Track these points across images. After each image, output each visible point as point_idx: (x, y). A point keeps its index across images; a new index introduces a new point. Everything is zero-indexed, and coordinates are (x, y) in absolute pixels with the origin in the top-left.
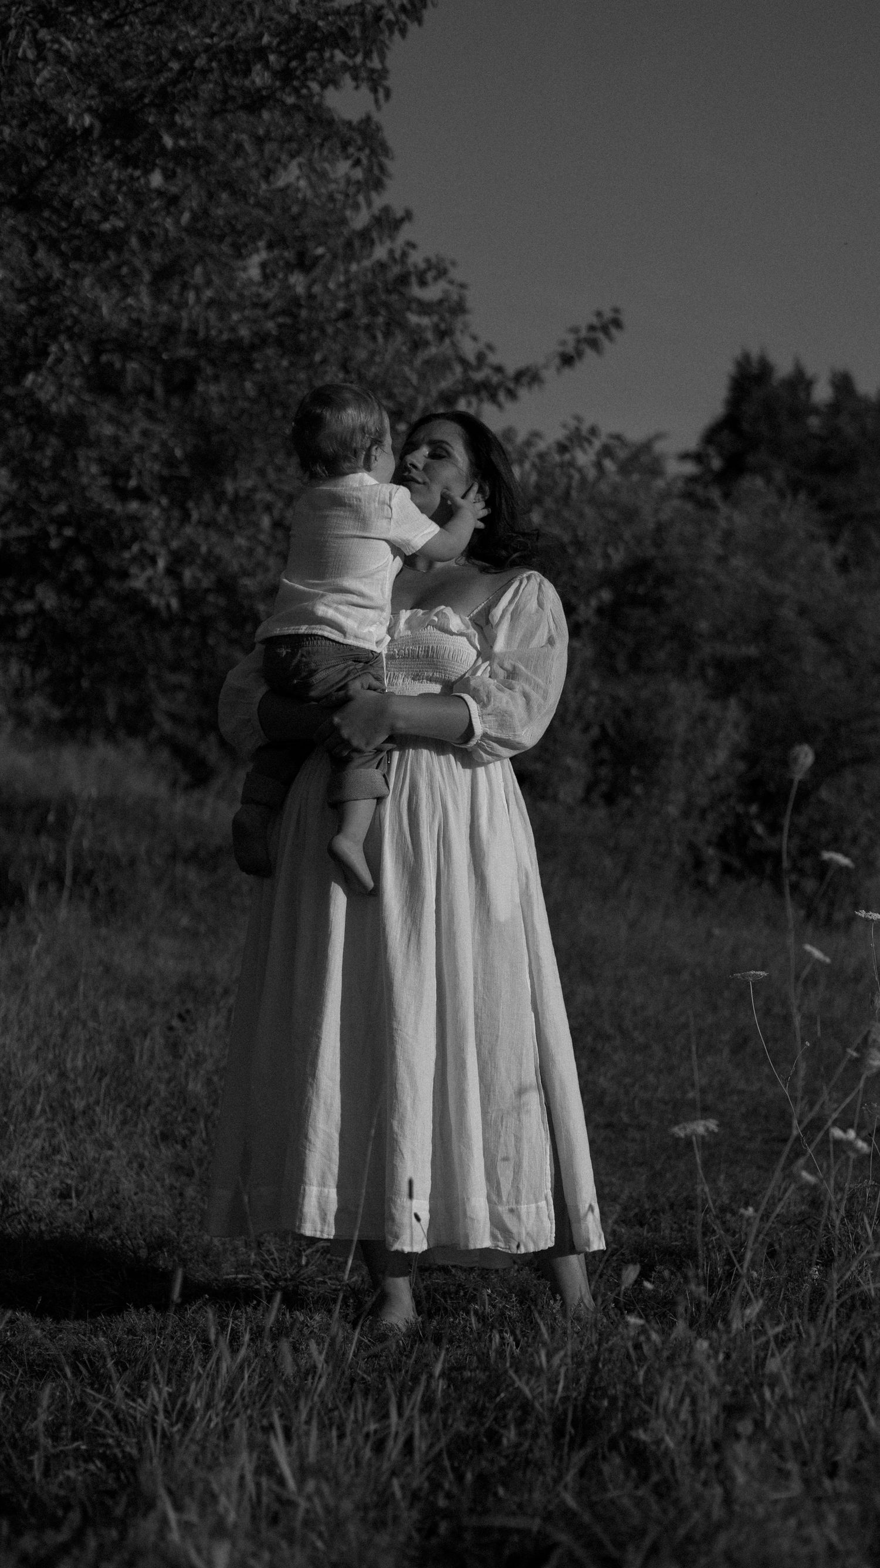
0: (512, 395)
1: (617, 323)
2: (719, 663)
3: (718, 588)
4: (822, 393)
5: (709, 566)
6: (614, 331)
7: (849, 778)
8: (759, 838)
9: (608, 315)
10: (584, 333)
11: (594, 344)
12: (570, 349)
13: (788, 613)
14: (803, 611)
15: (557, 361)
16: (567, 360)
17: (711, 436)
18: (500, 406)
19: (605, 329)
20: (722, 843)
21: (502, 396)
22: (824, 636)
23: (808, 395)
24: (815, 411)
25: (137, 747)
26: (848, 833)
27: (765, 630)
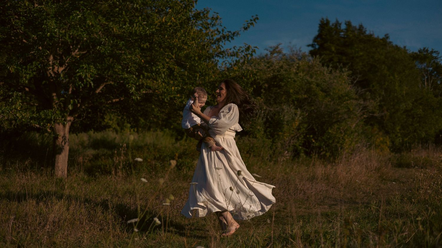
0: (232, 38)
1: (257, 19)
2: (298, 100)
3: (295, 81)
5: (292, 76)
6: (256, 21)
7: (336, 126)
8: (313, 143)
9: (254, 17)
10: (250, 22)
11: (252, 24)
12: (246, 26)
13: (314, 86)
14: (318, 85)
15: (243, 29)
16: (246, 29)
17: (315, 40)
18: (230, 41)
19: (254, 20)
20: (304, 145)
21: (230, 39)
22: (323, 90)
23: (340, 27)
24: (342, 31)
26: (336, 140)
27: (309, 91)
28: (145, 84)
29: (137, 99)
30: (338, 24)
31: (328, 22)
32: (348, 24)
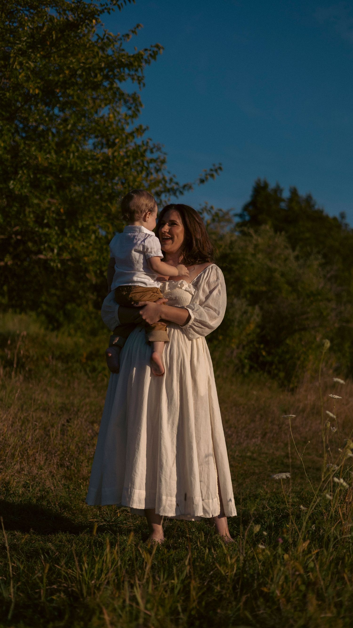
0: (181, 193)
1: (220, 168)
2: (252, 292)
3: (252, 265)
4: (286, 194)
5: (249, 257)
6: (219, 171)
7: (297, 336)
8: (264, 357)
9: (217, 166)
10: (208, 172)
11: (212, 176)
12: (203, 177)
13: (277, 275)
14: (283, 275)
15: (198, 182)
16: (202, 181)
17: (246, 208)
18: (177, 197)
19: (216, 171)
20: (250, 358)
21: (178, 193)
22: (289, 283)
23: (281, 194)
24: (283, 200)
25: (33, 314)
26: (296, 355)
27: (269, 281)
28: (71, 246)
29: (57, 266)
30: (278, 190)
31: (266, 186)
32: (294, 192)
